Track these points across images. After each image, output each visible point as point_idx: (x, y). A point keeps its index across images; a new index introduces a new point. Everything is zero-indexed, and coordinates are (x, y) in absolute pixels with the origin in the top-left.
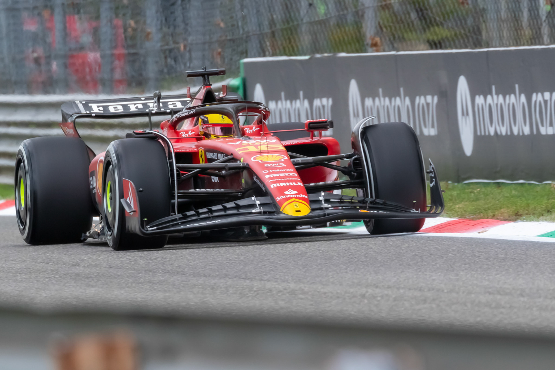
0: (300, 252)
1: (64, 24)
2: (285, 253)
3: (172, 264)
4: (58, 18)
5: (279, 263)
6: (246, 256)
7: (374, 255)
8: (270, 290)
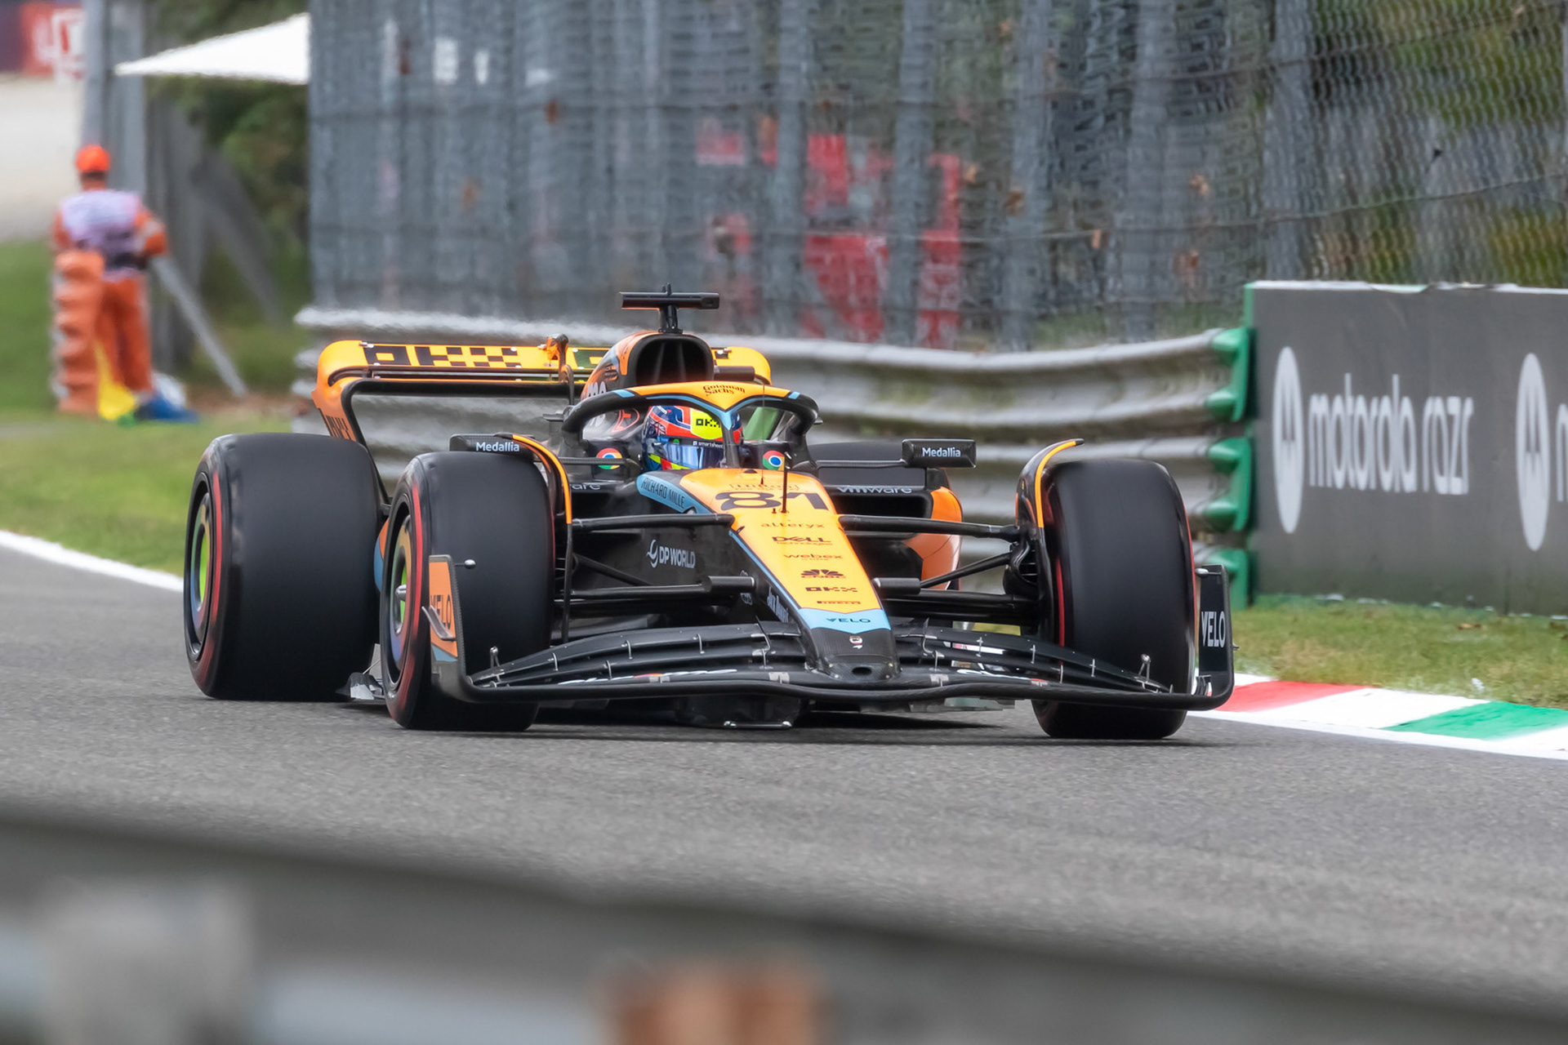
0: (1351, 791)
1: (802, 154)
2: (1313, 791)
3: (1017, 797)
4: (787, 140)
5: (1295, 814)
6: (1210, 791)
7: (1543, 812)
8: (1262, 884)
